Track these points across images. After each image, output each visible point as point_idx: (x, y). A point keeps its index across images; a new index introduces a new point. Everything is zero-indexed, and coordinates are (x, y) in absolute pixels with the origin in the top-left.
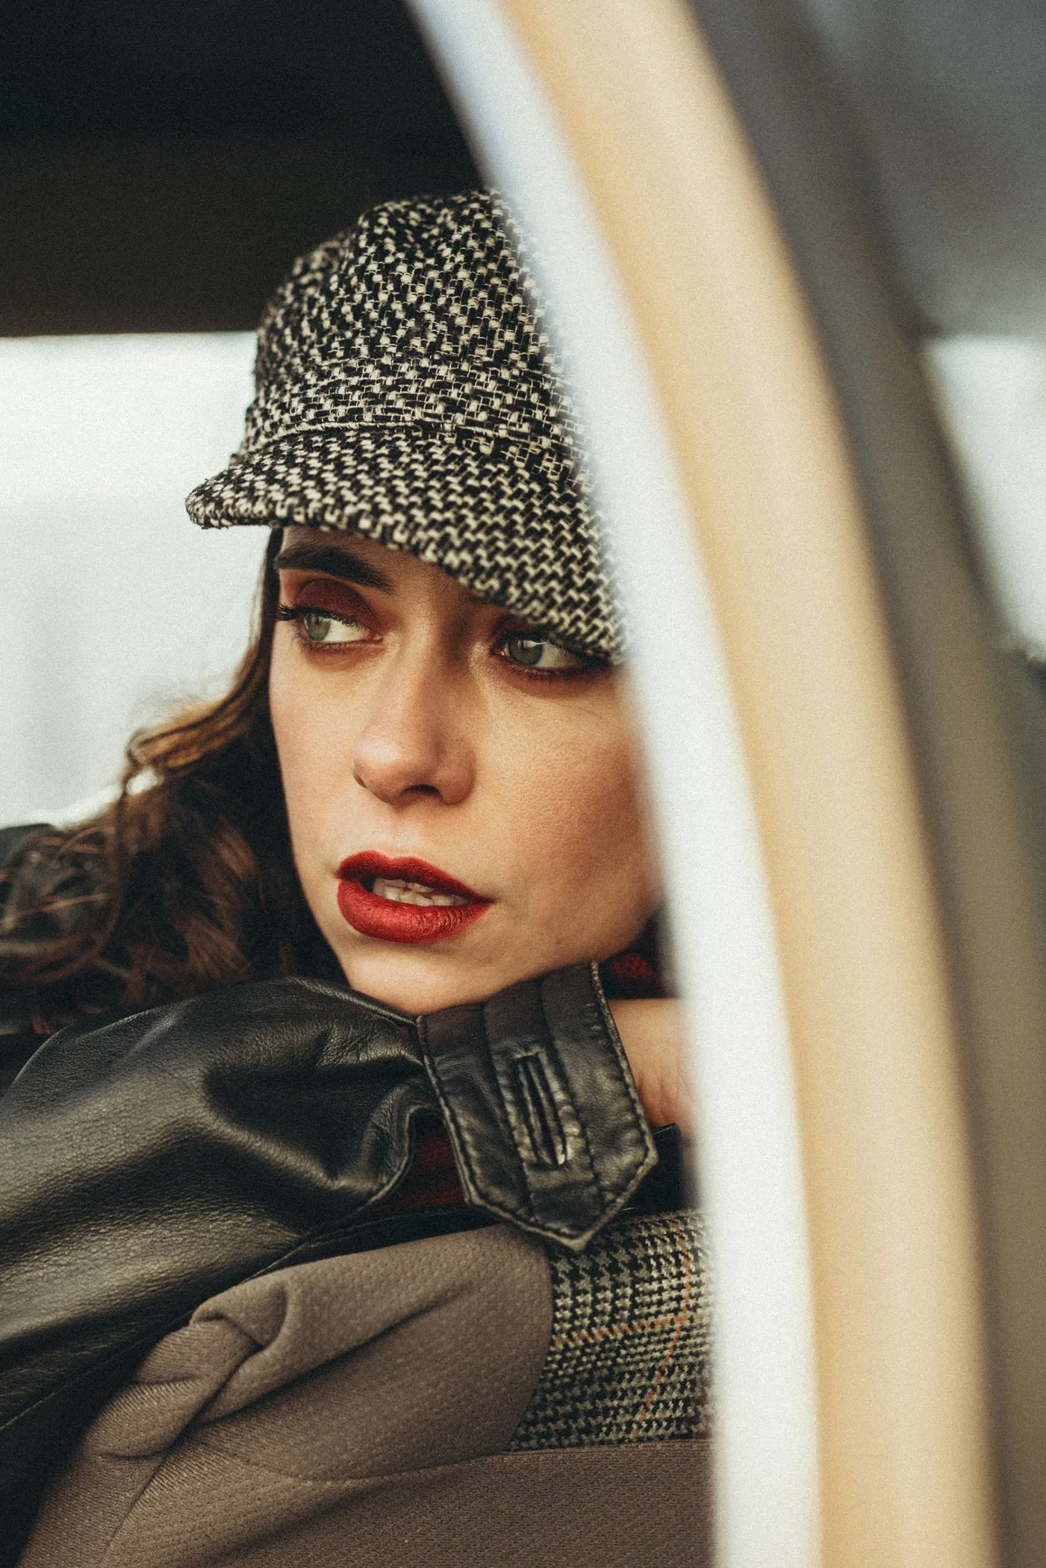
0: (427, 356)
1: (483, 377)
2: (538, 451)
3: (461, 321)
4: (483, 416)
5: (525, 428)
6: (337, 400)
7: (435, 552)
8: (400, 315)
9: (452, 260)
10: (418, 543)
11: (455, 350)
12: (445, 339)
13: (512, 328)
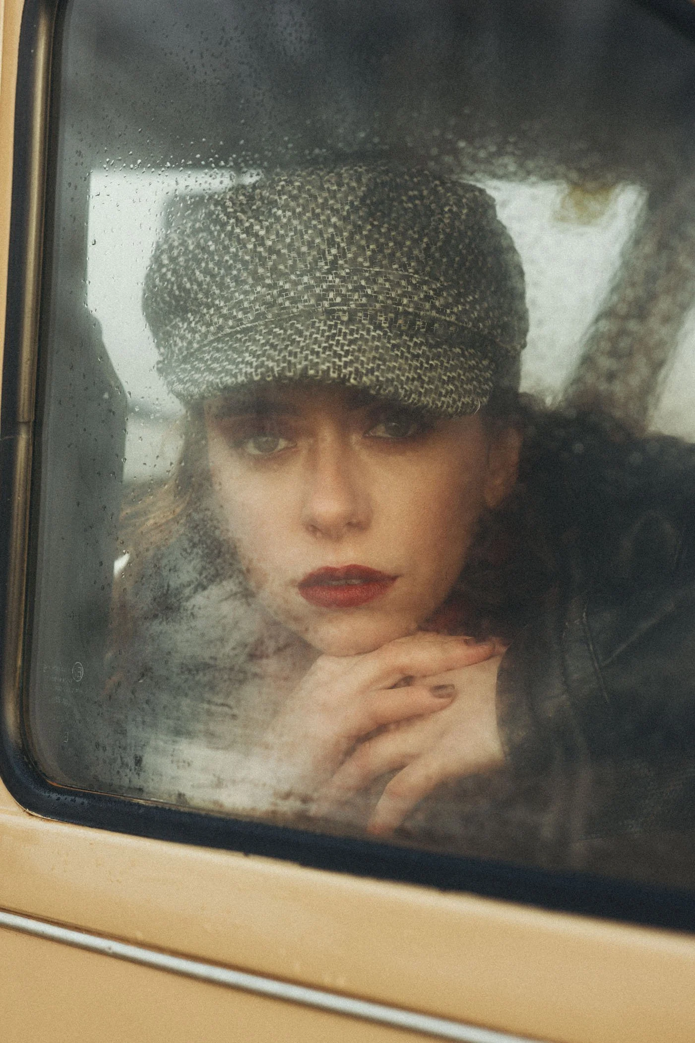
0: (292, 273)
1: (331, 277)
2: (373, 312)
3: (304, 249)
4: (339, 300)
5: (364, 300)
6: (245, 311)
7: (355, 379)
8: (265, 254)
9: (284, 216)
10: (345, 376)
11: (306, 266)
12: (298, 261)
13: (333, 246)
